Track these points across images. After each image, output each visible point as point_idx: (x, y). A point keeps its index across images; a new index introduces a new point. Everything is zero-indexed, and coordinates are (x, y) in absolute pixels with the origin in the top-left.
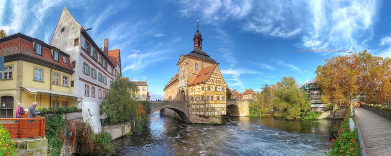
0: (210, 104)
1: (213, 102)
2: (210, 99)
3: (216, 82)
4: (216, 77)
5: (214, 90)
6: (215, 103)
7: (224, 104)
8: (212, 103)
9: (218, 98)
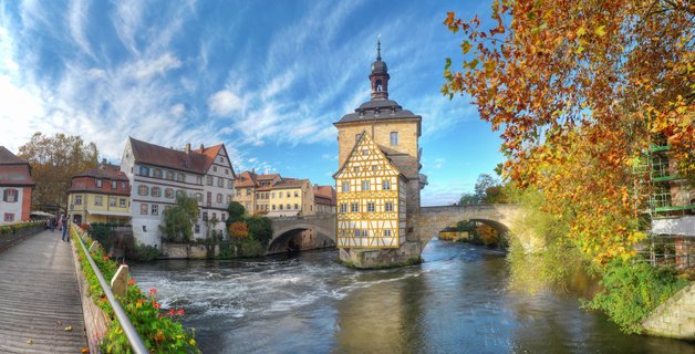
0: (349, 220)
1: (358, 216)
2: (349, 209)
3: (365, 170)
4: (365, 158)
5: (359, 188)
6: (363, 219)
7: (390, 220)
8: (355, 219)
9: (371, 207)
